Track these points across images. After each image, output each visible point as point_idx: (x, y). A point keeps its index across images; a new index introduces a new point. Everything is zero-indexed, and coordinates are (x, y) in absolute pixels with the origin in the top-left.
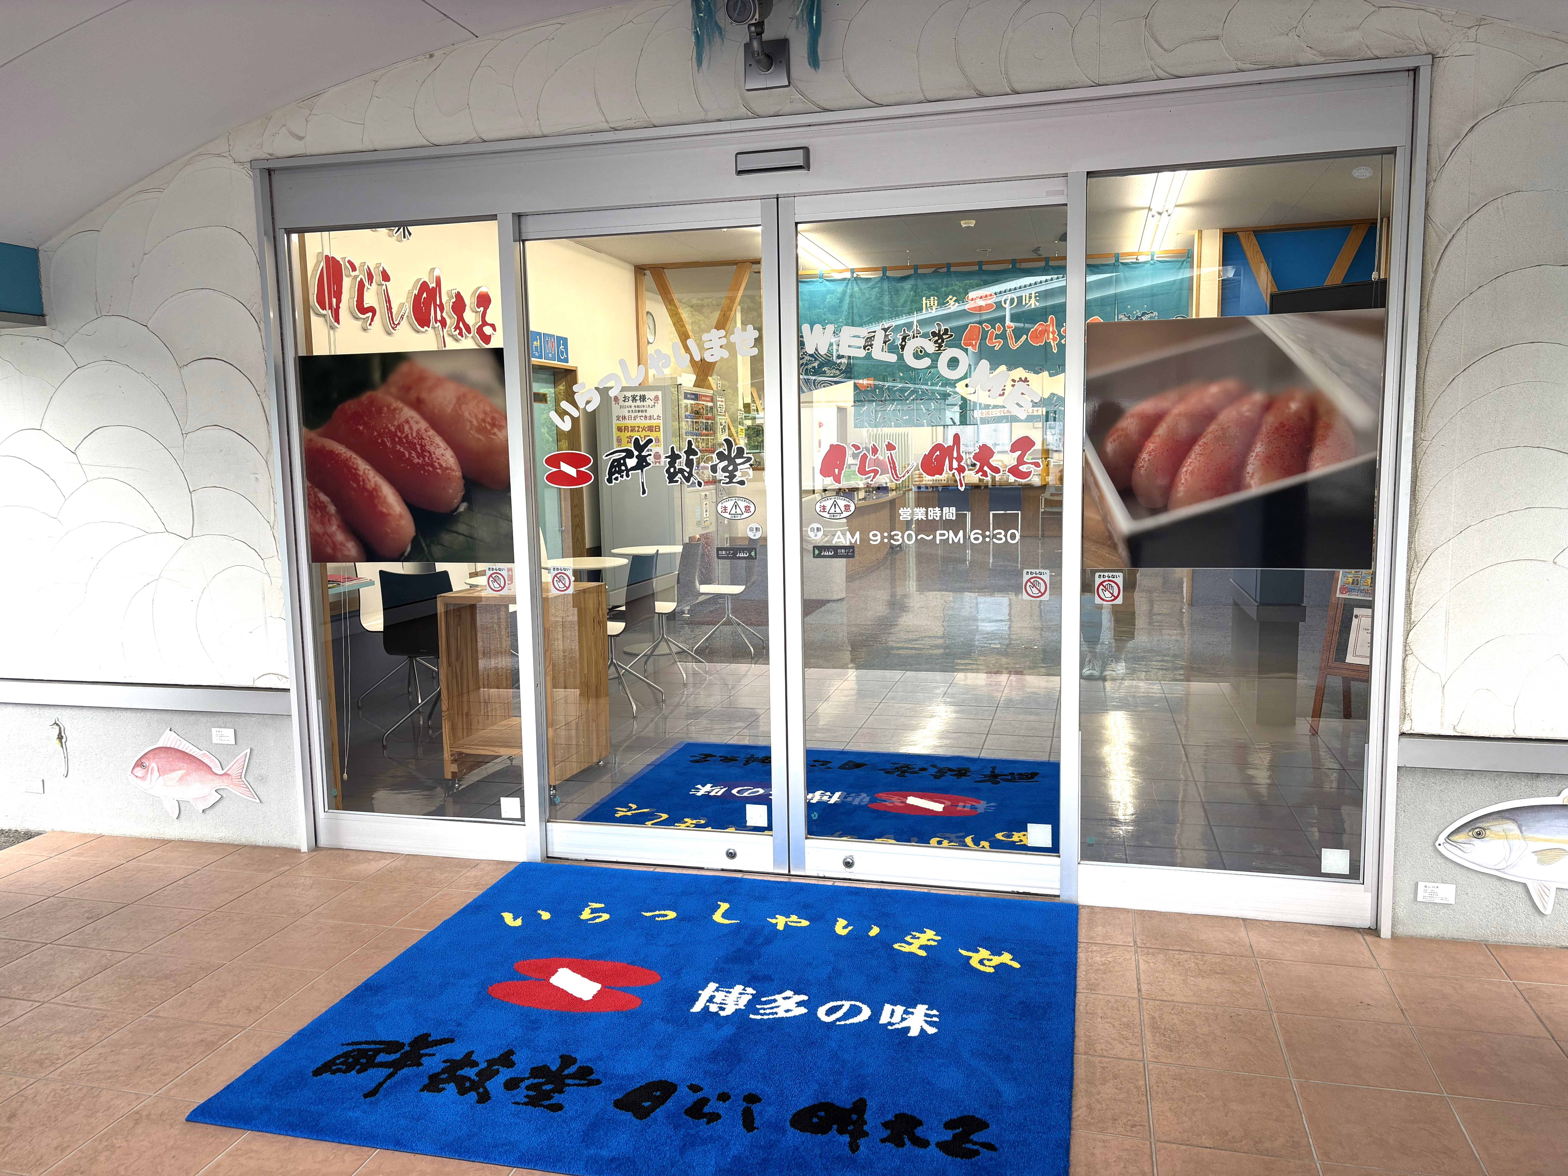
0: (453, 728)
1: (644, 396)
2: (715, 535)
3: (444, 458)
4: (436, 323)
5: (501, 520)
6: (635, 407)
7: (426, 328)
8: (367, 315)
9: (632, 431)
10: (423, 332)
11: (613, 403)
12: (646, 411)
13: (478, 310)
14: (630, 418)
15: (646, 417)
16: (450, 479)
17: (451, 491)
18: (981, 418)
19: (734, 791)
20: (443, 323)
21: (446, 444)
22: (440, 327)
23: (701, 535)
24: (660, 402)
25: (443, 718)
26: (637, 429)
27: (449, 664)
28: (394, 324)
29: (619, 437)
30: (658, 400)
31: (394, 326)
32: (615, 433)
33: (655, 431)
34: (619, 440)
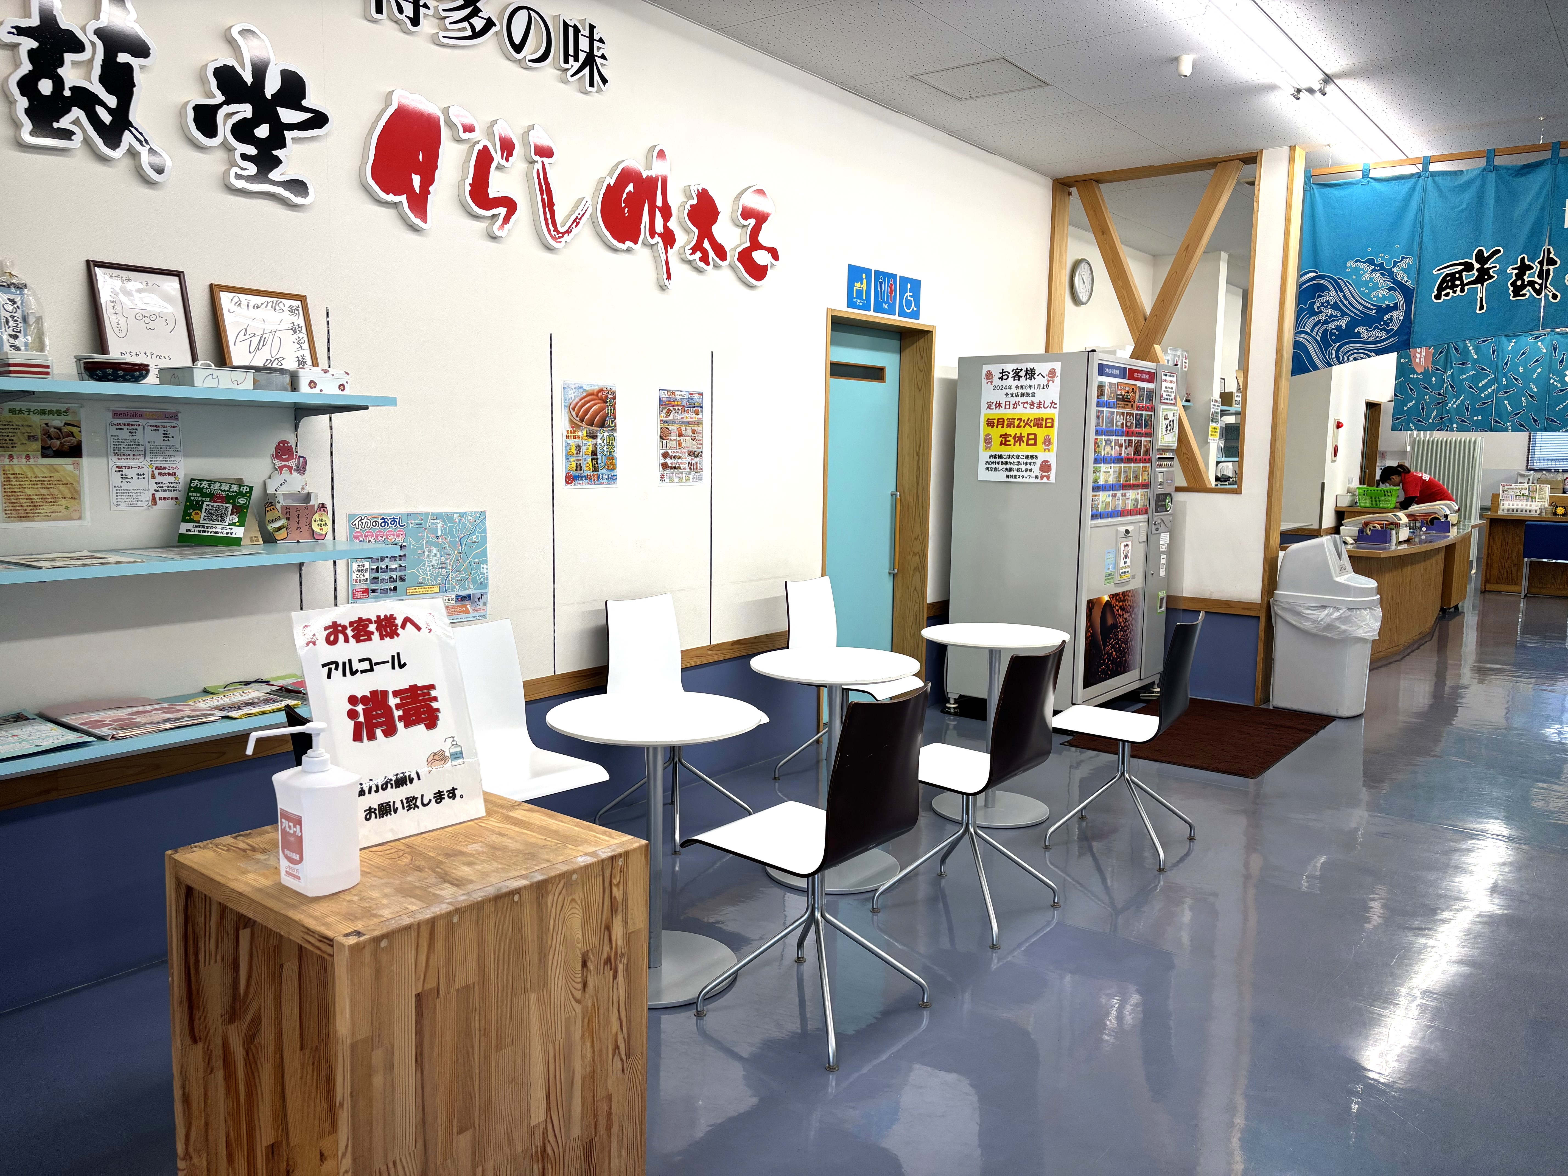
1: (1033, 370)
2: (1139, 594)
4: (652, 237)
6: (1017, 387)
7: (629, 244)
8: (494, 211)
9: (1009, 426)
10: (623, 251)
11: (984, 381)
12: (1033, 394)
13: (745, 223)
14: (1007, 405)
15: (1032, 404)
20: (669, 238)
22: (661, 244)
23: (1113, 596)
24: (1057, 380)
26: (1016, 423)
28: (558, 232)
29: (988, 435)
30: (1053, 377)
31: (557, 236)
32: (983, 429)
33: (1046, 427)
34: (988, 441)
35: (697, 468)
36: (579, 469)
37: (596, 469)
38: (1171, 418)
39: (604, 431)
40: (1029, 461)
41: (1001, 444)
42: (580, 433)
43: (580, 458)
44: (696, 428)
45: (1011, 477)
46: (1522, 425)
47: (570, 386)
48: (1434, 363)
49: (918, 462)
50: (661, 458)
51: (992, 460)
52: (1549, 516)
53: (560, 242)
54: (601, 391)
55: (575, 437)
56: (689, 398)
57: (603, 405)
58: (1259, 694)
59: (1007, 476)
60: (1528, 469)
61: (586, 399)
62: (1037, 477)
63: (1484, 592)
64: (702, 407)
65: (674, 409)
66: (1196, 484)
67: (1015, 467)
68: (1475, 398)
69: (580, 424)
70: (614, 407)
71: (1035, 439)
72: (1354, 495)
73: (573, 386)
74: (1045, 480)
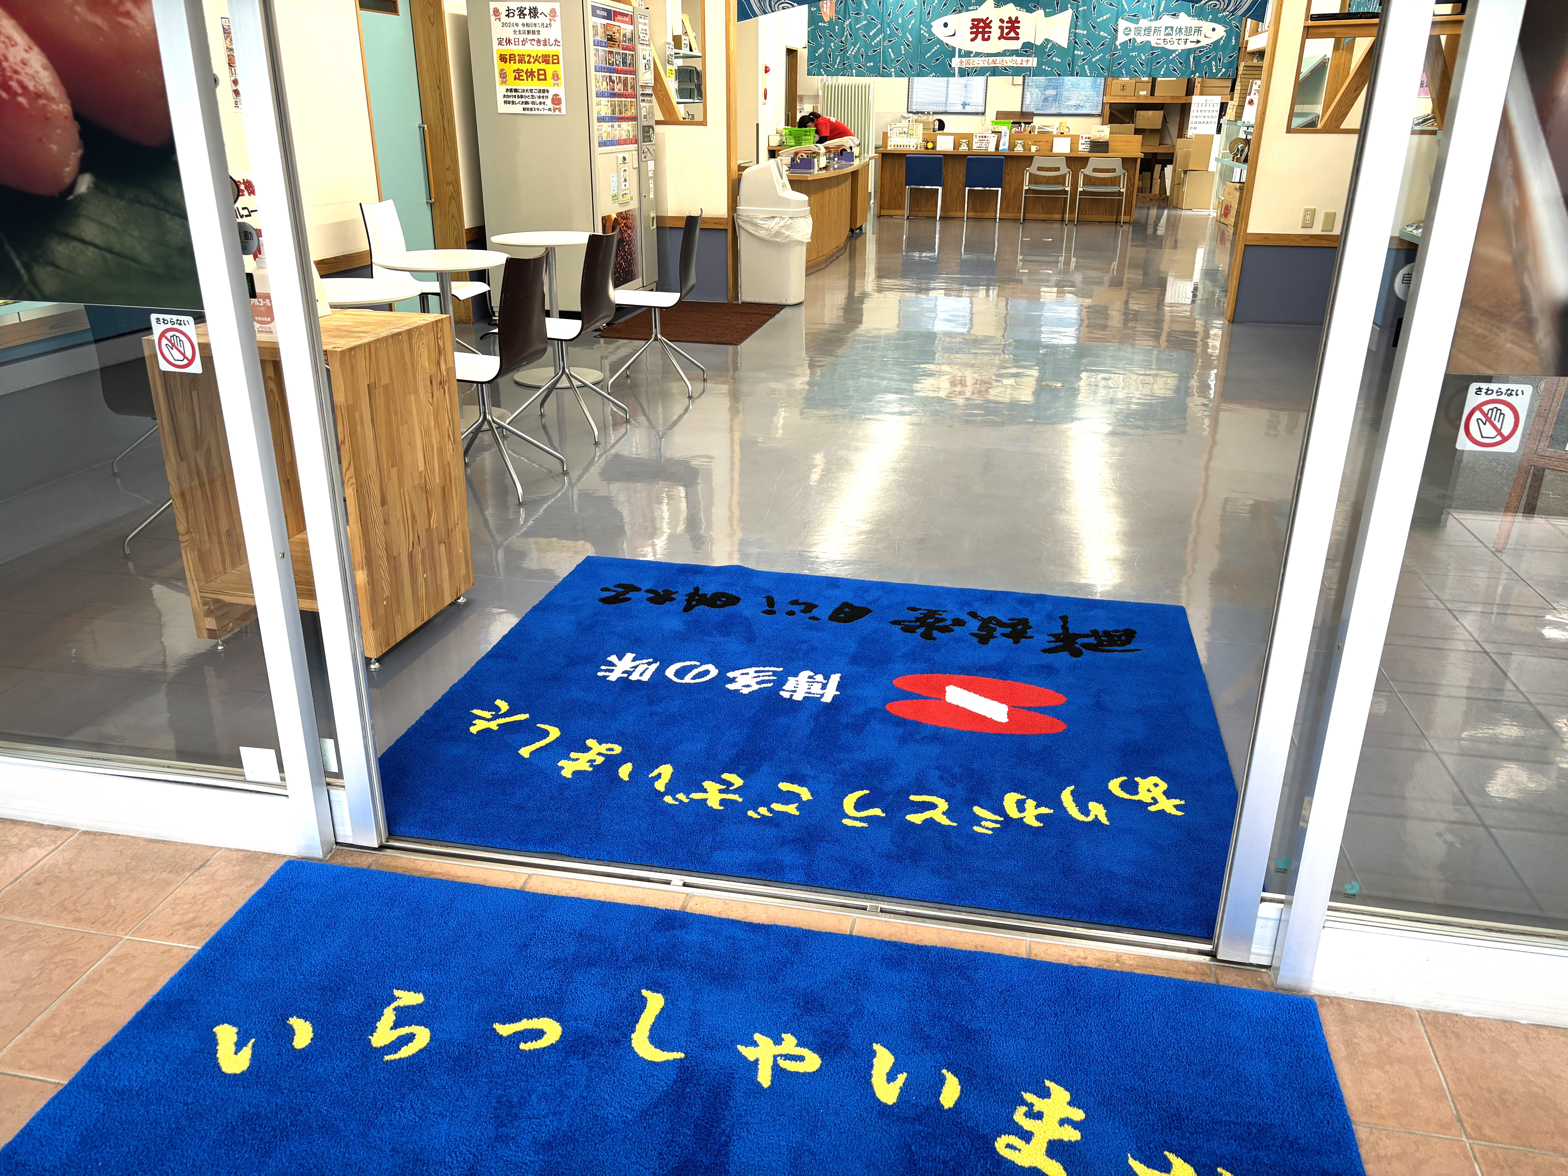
0: (203, 559)
1: (535, 9)
2: (637, 214)
3: (28, 70)
5: (167, 216)
6: (523, 25)
9: (520, 61)
11: (493, 18)
12: (538, 32)
14: (517, 42)
15: (539, 41)
16: (48, 119)
17: (54, 147)
18: (960, 69)
19: (670, 672)
21: (26, 37)
23: (619, 214)
24: (558, 19)
25: (183, 545)
26: (526, 59)
27: (181, 456)
29: (502, 70)
30: (554, 16)
32: (498, 65)
33: (553, 63)
34: (503, 75)
38: (648, 58)
40: (542, 95)
41: (515, 79)
45: (528, 109)
46: (902, 71)
48: (837, 12)
49: (440, 95)
50: (233, 84)
51: (509, 94)
52: (922, 149)
58: (730, 295)
59: (524, 109)
60: (908, 112)
62: (550, 109)
63: (880, 216)
66: (670, 119)
67: (530, 100)
68: (867, 46)
71: (545, 74)
72: (781, 135)
74: (557, 112)
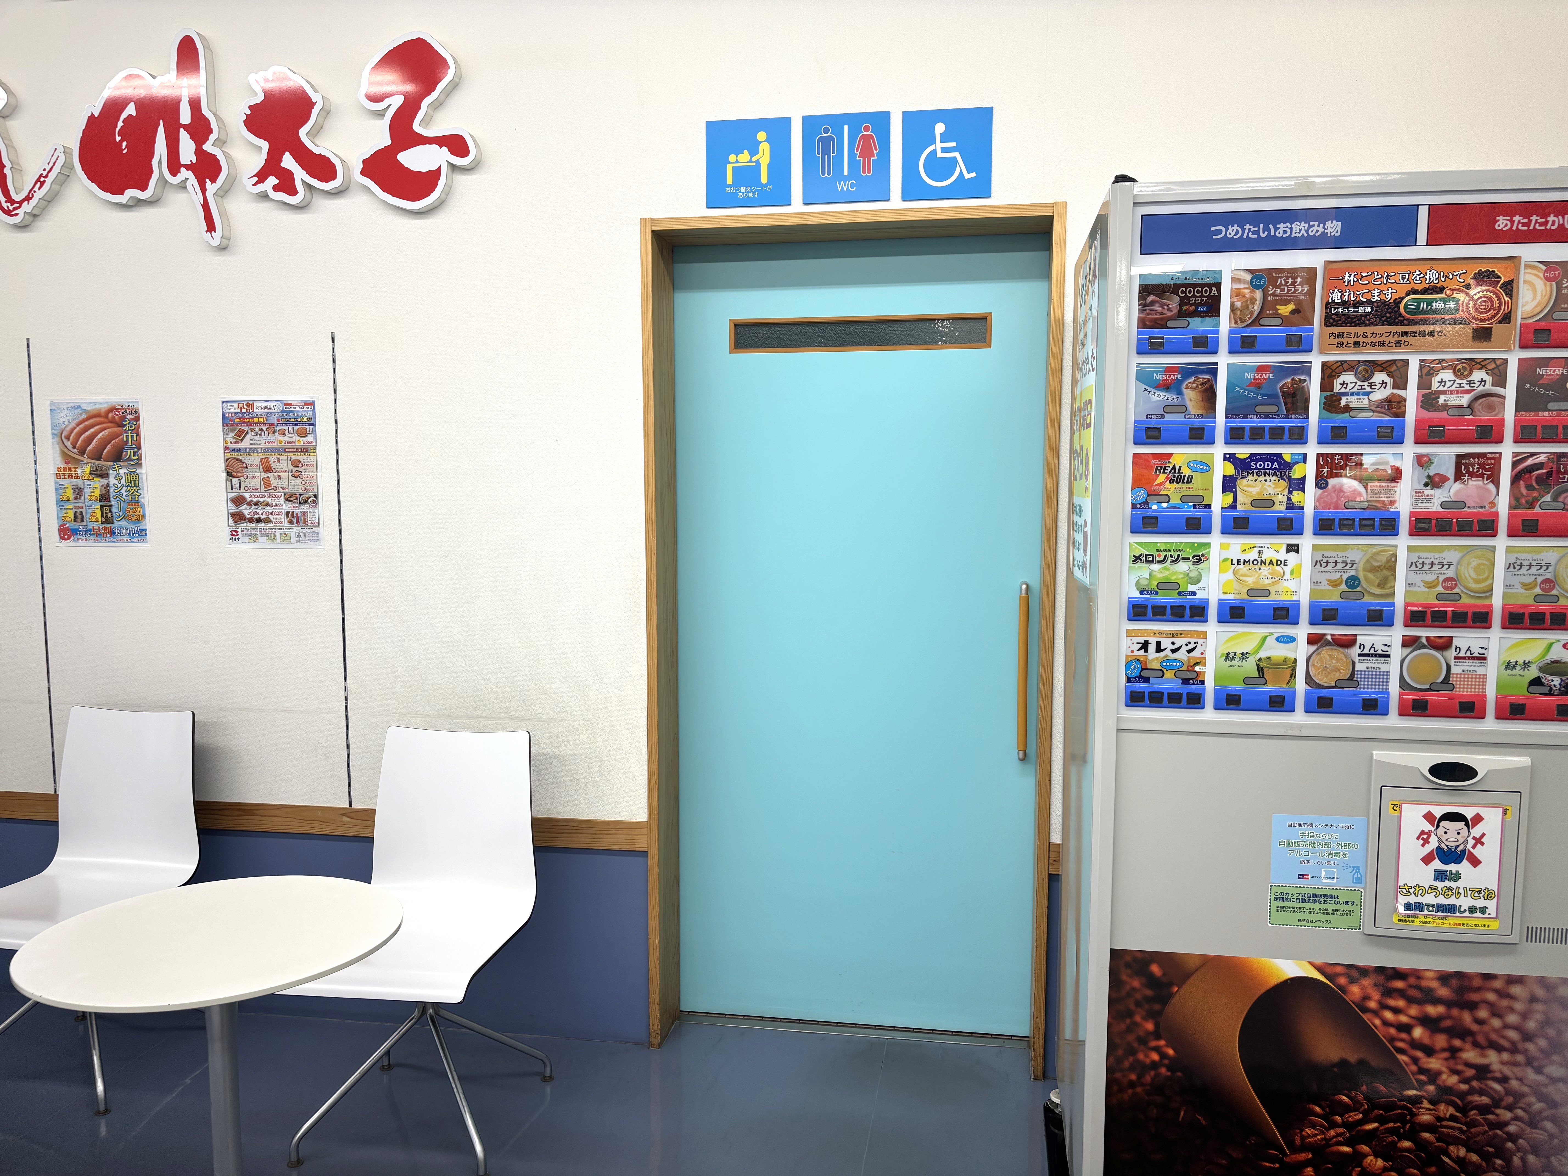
4: (175, 172)
7: (131, 192)
10: (121, 205)
13: (380, 106)
20: (207, 169)
22: (193, 180)
28: (13, 202)
31: (11, 208)
35: (305, 521)
36: (78, 520)
37: (108, 520)
39: (121, 467)
42: (79, 471)
43: (80, 505)
44: (301, 458)
47: (62, 407)
50: (230, 504)
53: (16, 215)
54: (112, 409)
55: (70, 476)
56: (283, 411)
57: (116, 429)
61: (87, 423)
64: (313, 424)
65: (252, 430)
69: (80, 458)
70: (137, 431)
73: (65, 407)
